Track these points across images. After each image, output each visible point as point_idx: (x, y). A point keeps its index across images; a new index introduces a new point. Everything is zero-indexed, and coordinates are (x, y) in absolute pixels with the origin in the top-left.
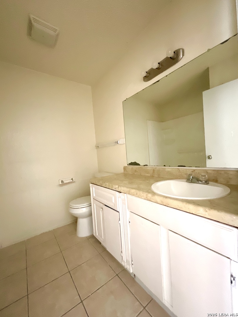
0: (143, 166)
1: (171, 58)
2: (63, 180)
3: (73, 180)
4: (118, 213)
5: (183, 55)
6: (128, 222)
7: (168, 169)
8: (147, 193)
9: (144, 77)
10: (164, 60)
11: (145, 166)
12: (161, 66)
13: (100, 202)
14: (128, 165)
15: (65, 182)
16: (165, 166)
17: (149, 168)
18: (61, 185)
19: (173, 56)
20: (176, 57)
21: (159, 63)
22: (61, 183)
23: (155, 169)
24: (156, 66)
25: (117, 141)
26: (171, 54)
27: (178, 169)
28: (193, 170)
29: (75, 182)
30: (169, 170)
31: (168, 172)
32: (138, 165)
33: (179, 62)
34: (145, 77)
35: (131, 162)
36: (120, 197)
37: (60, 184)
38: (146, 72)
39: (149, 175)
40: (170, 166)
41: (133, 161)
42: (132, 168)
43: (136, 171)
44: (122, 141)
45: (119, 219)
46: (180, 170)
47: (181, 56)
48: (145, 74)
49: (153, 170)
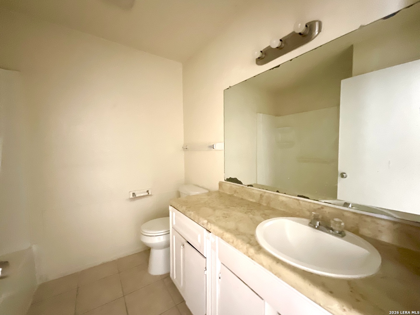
0: (247, 186)
1: (300, 34)
2: (136, 192)
3: (149, 194)
4: (205, 259)
5: (320, 31)
6: (218, 278)
7: (283, 197)
8: (248, 245)
9: (257, 59)
10: (288, 35)
11: (249, 187)
12: (283, 45)
13: (180, 235)
14: (225, 180)
15: (137, 196)
16: (278, 192)
17: (254, 191)
18: (132, 200)
19: (303, 31)
20: (308, 32)
21: (281, 40)
22: (131, 196)
23: (263, 194)
24: (276, 44)
25: (212, 144)
26: (301, 28)
27: (298, 200)
28: (320, 207)
29: (151, 195)
30: (284, 199)
31: (283, 201)
32: (240, 183)
33: (313, 41)
34: (259, 58)
35: (230, 178)
36: (209, 239)
37: (132, 198)
38: (261, 52)
39: (254, 201)
40: (285, 193)
41: (233, 177)
42: (231, 187)
43: (235, 192)
44: (219, 146)
45: (206, 268)
46: (301, 202)
47: (317, 33)
48: (258, 55)
49: (261, 195)
